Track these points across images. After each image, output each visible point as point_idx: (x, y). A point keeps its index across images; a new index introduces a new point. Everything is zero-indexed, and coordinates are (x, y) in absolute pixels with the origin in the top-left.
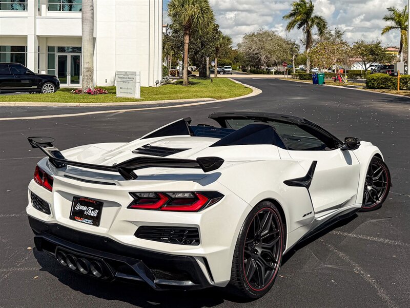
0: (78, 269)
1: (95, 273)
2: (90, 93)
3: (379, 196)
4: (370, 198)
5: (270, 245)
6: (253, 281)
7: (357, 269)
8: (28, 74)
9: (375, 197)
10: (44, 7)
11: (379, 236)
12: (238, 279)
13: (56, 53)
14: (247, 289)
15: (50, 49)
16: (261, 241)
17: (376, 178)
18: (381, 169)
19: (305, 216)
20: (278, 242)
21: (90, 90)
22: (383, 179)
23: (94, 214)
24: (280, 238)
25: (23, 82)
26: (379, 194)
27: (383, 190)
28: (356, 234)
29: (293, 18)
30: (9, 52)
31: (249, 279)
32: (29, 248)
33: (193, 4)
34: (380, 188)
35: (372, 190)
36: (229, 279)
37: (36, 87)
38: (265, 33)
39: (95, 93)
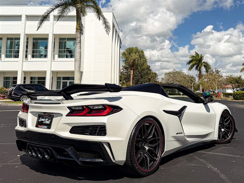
0: (37, 156)
1: (46, 157)
3: (229, 135)
4: (223, 136)
5: (153, 145)
6: (141, 164)
7: (209, 166)
8: (45, 90)
9: (226, 136)
10: (56, 56)
11: (227, 154)
12: (131, 161)
13: (61, 80)
14: (137, 168)
15: (59, 78)
16: (148, 142)
17: (227, 124)
18: (229, 119)
19: (177, 134)
20: (159, 144)
22: (231, 125)
23: (48, 122)
24: (160, 142)
26: (229, 134)
27: (231, 131)
28: (213, 152)
29: (191, 64)
30: (37, 80)
31: (139, 163)
32: (18, 156)
33: (135, 53)
34: (229, 130)
35: (224, 131)
36: (125, 159)
38: (177, 72)
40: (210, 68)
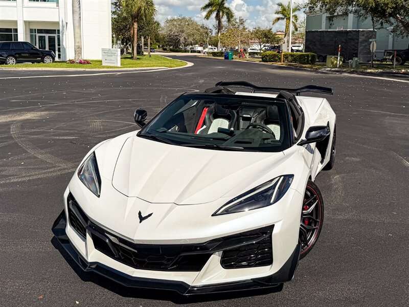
2: (81, 63)
13: (36, 34)
15: (31, 31)
21: (81, 61)
25: (23, 55)
29: (208, 10)
37: (40, 59)
39: (84, 63)
40: (232, 16)
